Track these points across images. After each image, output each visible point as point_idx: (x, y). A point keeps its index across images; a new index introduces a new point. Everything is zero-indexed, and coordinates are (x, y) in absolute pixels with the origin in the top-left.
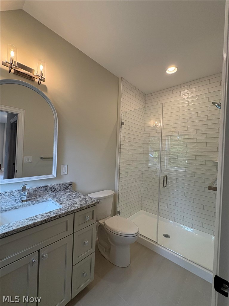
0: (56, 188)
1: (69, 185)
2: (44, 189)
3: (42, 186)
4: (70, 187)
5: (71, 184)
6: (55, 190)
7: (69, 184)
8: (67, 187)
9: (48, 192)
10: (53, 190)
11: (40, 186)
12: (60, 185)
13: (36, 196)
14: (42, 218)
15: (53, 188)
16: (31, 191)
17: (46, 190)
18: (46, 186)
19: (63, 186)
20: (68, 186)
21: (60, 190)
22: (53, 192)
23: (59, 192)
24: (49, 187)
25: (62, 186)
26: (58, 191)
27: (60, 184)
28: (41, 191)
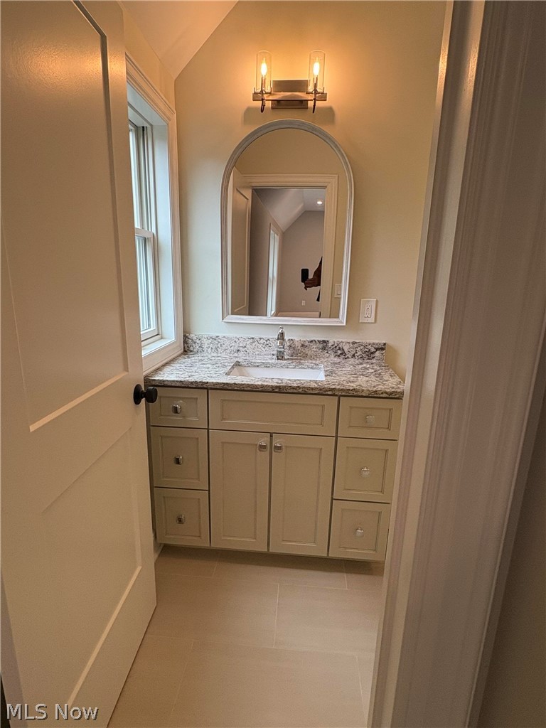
0: (346, 349)
1: (377, 349)
2: (321, 346)
3: (316, 339)
4: (377, 354)
5: (382, 348)
6: (343, 353)
7: (377, 347)
8: (372, 353)
9: (328, 355)
10: (339, 352)
11: (312, 339)
12: (355, 345)
13: (305, 356)
14: (277, 383)
15: (337, 348)
16: (298, 345)
17: (324, 348)
18: (324, 341)
19: (362, 347)
20: (373, 350)
21: (354, 356)
22: (339, 356)
23: (352, 359)
24: (330, 345)
25: (359, 348)
26: (348, 358)
27: (354, 343)
28: (314, 349)
